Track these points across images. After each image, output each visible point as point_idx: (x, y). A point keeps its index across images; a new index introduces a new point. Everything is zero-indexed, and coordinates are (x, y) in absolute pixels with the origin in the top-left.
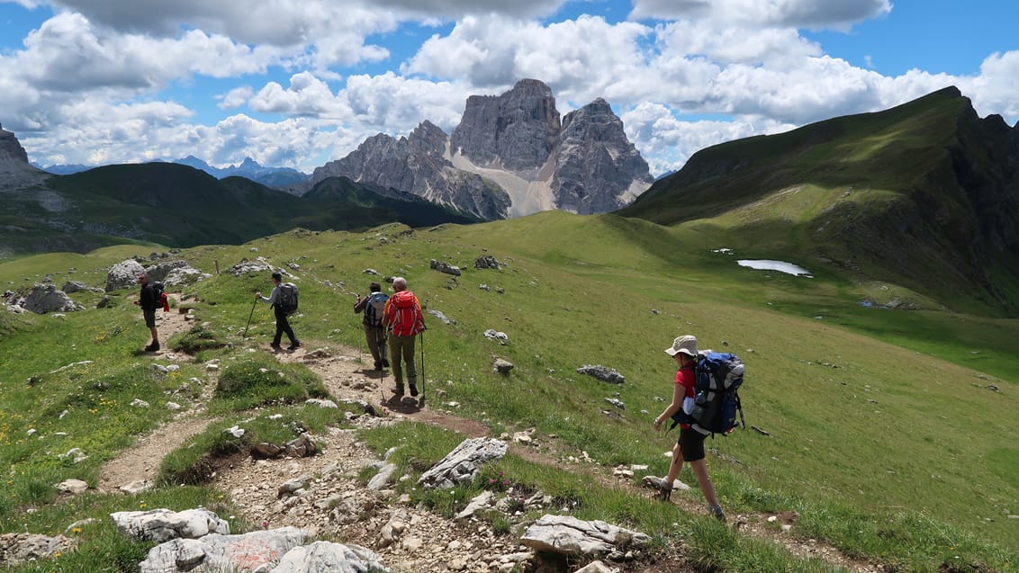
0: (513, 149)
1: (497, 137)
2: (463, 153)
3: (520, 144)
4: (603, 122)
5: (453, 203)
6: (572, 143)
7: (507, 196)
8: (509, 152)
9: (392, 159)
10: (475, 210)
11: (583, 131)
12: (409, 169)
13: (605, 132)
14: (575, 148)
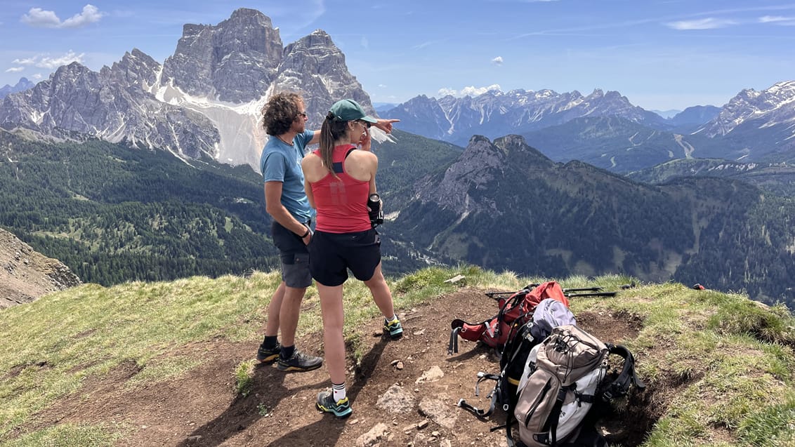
0: (230, 80)
1: (213, 68)
2: (176, 83)
3: (236, 76)
4: (323, 54)
5: (148, 141)
6: (289, 76)
7: (216, 131)
8: (225, 84)
9: (83, 92)
10: (175, 148)
11: (301, 63)
12: (101, 103)
13: (323, 64)
14: (292, 80)
